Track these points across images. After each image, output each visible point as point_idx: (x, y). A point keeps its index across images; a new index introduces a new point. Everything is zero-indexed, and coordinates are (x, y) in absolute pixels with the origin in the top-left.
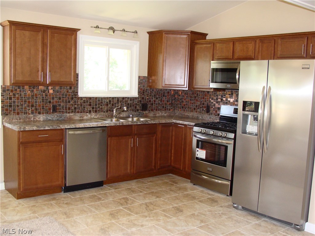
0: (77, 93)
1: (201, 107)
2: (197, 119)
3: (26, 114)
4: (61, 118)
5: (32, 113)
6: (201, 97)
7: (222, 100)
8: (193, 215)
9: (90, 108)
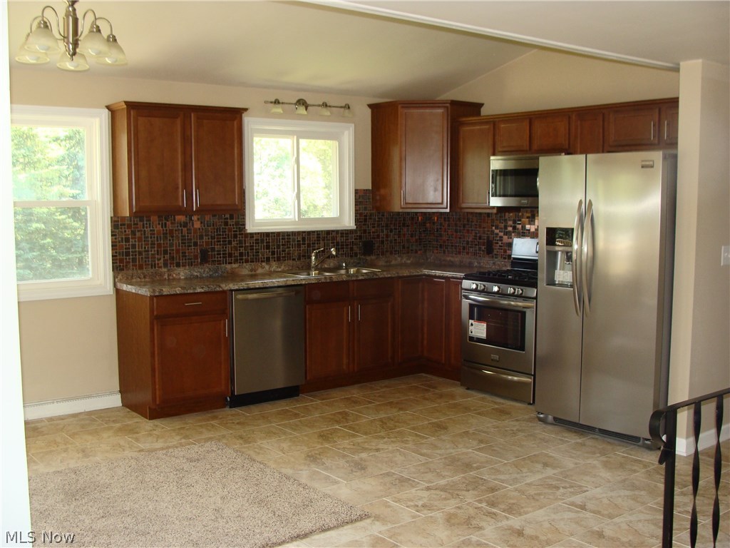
0: (244, 225)
1: (476, 245)
2: (470, 266)
3: (155, 267)
4: (215, 273)
5: (165, 265)
6: (476, 225)
7: (514, 228)
8: (467, 433)
9: (267, 253)
